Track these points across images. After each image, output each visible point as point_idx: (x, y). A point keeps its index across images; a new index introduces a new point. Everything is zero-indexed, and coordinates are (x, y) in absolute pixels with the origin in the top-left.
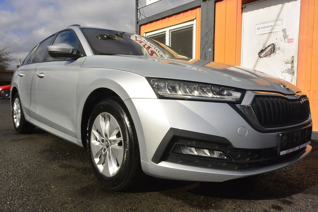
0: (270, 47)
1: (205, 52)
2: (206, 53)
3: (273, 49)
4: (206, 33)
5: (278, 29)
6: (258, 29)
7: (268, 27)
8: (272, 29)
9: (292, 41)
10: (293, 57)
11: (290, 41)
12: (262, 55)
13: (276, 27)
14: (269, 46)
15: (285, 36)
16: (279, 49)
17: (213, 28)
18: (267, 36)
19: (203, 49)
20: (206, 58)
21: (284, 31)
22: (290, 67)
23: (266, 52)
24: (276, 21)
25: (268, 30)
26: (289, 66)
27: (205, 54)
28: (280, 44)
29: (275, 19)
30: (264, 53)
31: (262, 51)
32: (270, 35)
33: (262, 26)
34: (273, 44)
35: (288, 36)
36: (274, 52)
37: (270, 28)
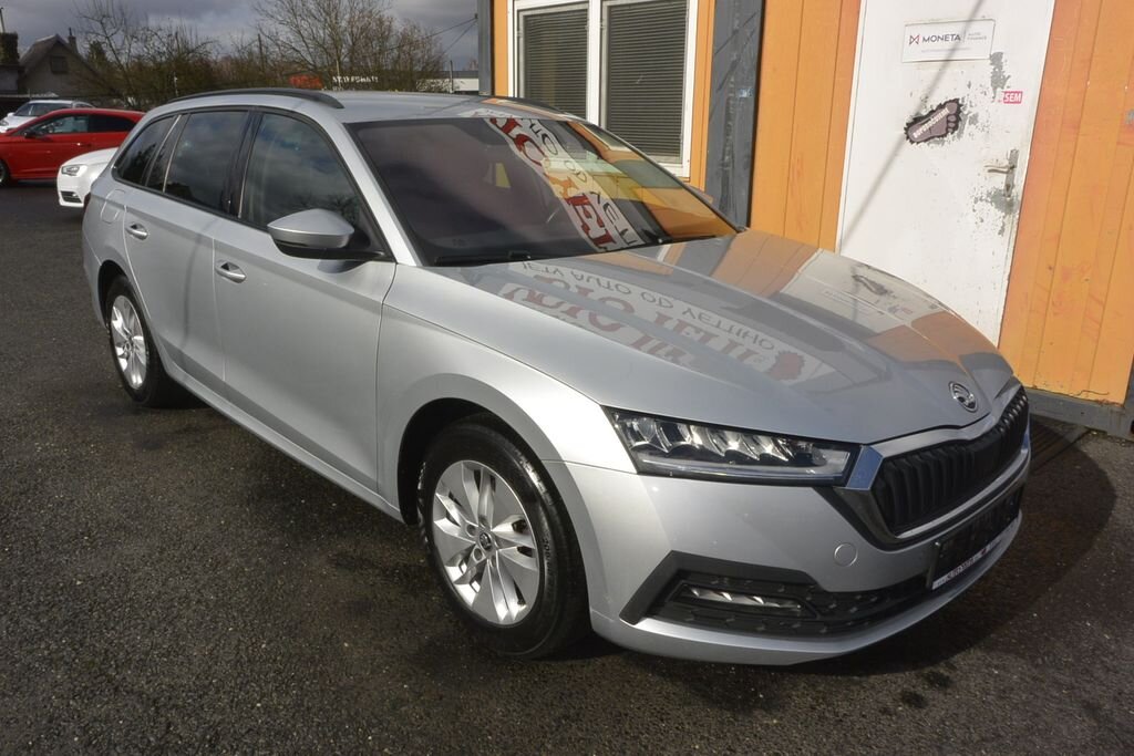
0: (945, 112)
1: (729, 99)
2: (731, 102)
4: (735, 32)
5: (976, 51)
6: (913, 40)
7: (945, 38)
8: (953, 50)
9: (1017, 98)
10: (1014, 155)
11: (1013, 98)
12: (916, 135)
13: (965, 43)
14: (941, 107)
15: (998, 80)
16: (974, 120)
17: (757, 19)
18: (933, 70)
19: (720, 87)
20: (730, 123)
21: (996, 59)
22: (1003, 187)
23: (931, 123)
24: (970, 21)
25: (939, 50)
26: (999, 181)
27: (728, 108)
28: (980, 104)
29: (966, 15)
30: (925, 127)
31: (917, 120)
32: (944, 67)
33: (927, 32)
34: (956, 101)
35: (1005, 79)
36: (955, 128)
37: (950, 44)
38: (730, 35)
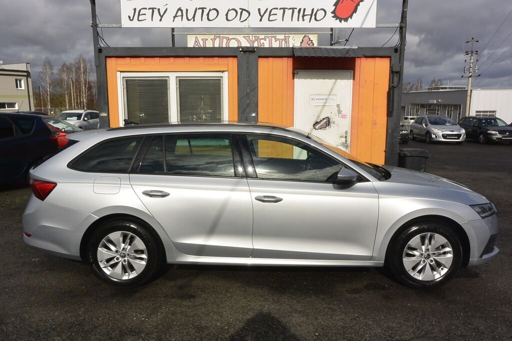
0: (325, 120)
1: (247, 117)
3: (328, 122)
4: (248, 94)
5: (332, 103)
6: (313, 99)
7: (323, 99)
8: (325, 103)
10: (346, 132)
11: (344, 117)
12: (317, 127)
13: (329, 101)
14: (324, 119)
15: (339, 112)
16: (334, 123)
17: (257, 89)
18: (320, 108)
19: (243, 112)
21: (338, 106)
22: (344, 141)
23: (321, 124)
24: (329, 95)
25: (321, 103)
26: (343, 140)
28: (334, 118)
29: (328, 93)
30: (320, 125)
31: (317, 123)
32: (323, 107)
33: (317, 97)
34: (328, 117)
35: (341, 111)
36: (329, 125)
37: (324, 101)
38: (246, 94)
